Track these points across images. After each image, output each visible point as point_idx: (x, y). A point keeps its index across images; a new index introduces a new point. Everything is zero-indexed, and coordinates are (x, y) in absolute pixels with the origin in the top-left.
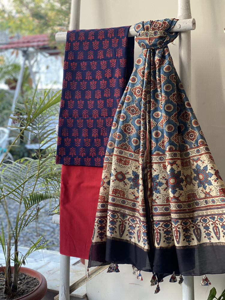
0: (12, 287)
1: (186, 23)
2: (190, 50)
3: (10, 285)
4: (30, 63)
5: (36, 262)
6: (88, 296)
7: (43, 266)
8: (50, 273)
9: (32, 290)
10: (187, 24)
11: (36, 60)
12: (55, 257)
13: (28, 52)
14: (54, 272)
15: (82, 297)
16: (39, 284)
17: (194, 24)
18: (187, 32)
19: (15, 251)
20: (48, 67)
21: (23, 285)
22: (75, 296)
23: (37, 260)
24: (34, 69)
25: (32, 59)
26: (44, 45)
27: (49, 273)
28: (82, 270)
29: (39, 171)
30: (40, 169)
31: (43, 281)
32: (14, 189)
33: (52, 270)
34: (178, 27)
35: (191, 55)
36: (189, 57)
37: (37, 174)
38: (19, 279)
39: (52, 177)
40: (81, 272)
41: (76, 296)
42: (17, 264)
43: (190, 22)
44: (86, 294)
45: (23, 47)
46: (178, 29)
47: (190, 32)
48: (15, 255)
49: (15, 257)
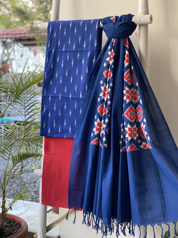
1: (145, 18)
2: (148, 40)
4: (8, 51)
5: (16, 210)
6: (61, 237)
7: (22, 213)
8: (29, 219)
10: (146, 19)
11: (13, 49)
12: (31, 206)
13: (6, 43)
14: (32, 218)
16: (21, 227)
17: (151, 19)
18: (146, 25)
19: (3, 200)
21: (8, 228)
23: (18, 209)
25: (10, 48)
26: (20, 37)
27: (28, 219)
28: (54, 216)
29: (24, 135)
30: (26, 133)
31: (25, 225)
32: (3, 150)
33: (30, 217)
34: (139, 21)
35: (148, 44)
36: (147, 45)
37: (23, 137)
39: (33, 141)
40: (54, 219)
42: (4, 210)
43: (148, 17)
45: (3, 38)
46: (138, 22)
47: (148, 25)
48: (3, 203)
49: (3, 204)
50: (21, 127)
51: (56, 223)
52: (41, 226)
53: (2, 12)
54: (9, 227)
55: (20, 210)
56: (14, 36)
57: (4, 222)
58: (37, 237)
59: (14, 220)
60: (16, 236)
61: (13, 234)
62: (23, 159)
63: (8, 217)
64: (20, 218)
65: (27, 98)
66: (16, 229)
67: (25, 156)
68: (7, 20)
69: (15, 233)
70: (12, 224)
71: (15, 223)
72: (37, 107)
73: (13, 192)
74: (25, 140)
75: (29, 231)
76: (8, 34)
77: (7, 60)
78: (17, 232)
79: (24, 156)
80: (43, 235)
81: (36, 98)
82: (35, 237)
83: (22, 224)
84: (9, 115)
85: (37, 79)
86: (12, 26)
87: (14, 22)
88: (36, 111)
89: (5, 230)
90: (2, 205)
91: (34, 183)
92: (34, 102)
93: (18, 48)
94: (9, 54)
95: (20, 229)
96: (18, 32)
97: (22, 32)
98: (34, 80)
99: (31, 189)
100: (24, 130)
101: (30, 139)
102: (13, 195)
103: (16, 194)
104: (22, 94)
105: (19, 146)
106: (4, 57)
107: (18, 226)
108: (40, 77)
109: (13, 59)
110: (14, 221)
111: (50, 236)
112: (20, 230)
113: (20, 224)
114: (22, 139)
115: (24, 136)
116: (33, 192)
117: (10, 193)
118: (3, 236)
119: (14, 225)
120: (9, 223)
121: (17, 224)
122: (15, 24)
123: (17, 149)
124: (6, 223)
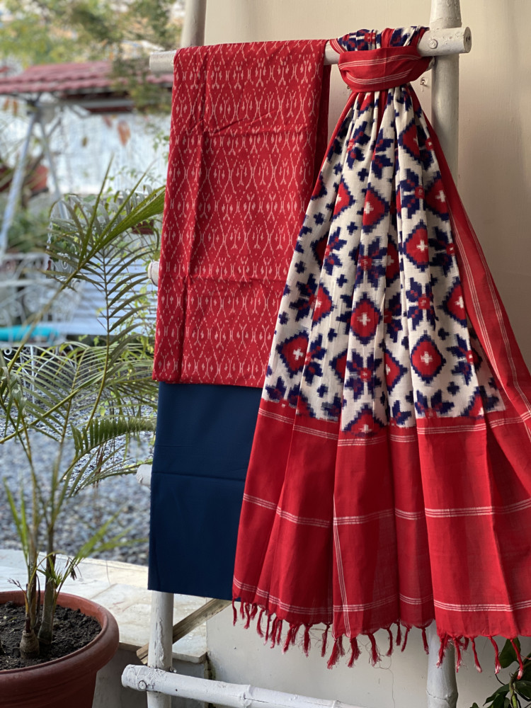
0: (40, 636)
1: (451, 38)
2: (458, 98)
3: (36, 632)
4: (43, 130)
5: (83, 584)
6: (211, 658)
7: (100, 593)
8: (119, 609)
9: (85, 644)
10: (453, 39)
11: (59, 123)
13: (39, 105)
14: (128, 607)
15: (197, 661)
16: (100, 630)
17: (468, 39)
18: (451, 57)
20: (84, 142)
21: (63, 631)
22: (180, 658)
23: (86, 581)
24: (54, 145)
25: (50, 121)
26: (81, 88)
27: (116, 608)
29: (106, 370)
30: (110, 367)
31: (110, 624)
33: (122, 602)
34: (433, 46)
35: (458, 110)
36: (455, 113)
37: (103, 376)
39: (130, 389)
40: (190, 607)
41: (183, 659)
42: (53, 581)
43: (459, 34)
44: (207, 653)
45: (29, 92)
46: (432, 50)
47: (458, 57)
48: (48, 561)
49: (48, 565)
50: (95, 351)
51: (200, 616)
52: (159, 624)
53: (23, 12)
54: (66, 630)
55: (93, 584)
56: (61, 86)
57: (53, 615)
58: (147, 655)
59: (79, 611)
60: (87, 652)
61: (76, 649)
62: (104, 438)
63: (62, 601)
64: (96, 604)
65: (111, 267)
66: (86, 635)
67: (109, 430)
68: (38, 37)
69: (83, 646)
70: (73, 620)
71: (82, 619)
72: (138, 294)
73: (67, 537)
74: (108, 386)
75: (120, 641)
76: (43, 80)
77: (41, 157)
78: (88, 643)
79: (107, 431)
80: (164, 650)
81: (137, 267)
82: (141, 655)
83: (103, 621)
84: (50, 318)
85: (141, 212)
86: (53, 54)
87: (57, 44)
88: (136, 305)
89: (55, 636)
90: (45, 567)
91: (127, 513)
92: (130, 278)
93: (73, 119)
94: (46, 138)
95: (98, 636)
96: (75, 74)
97: (86, 74)
98: (133, 216)
99: (120, 529)
100: (105, 358)
101: (122, 383)
102: (69, 545)
103: (78, 544)
104: (97, 254)
105: (80, 407)
106: (34, 148)
107: (91, 628)
108: (148, 206)
109: (57, 153)
110: (78, 614)
111: (182, 655)
112: (96, 638)
113: (94, 621)
114: (98, 383)
115: (106, 374)
116: (127, 536)
117: (61, 539)
118: (51, 653)
119: (80, 623)
120: (66, 618)
121: (86, 622)
122: (61, 49)
123: (75, 416)
124: (57, 620)
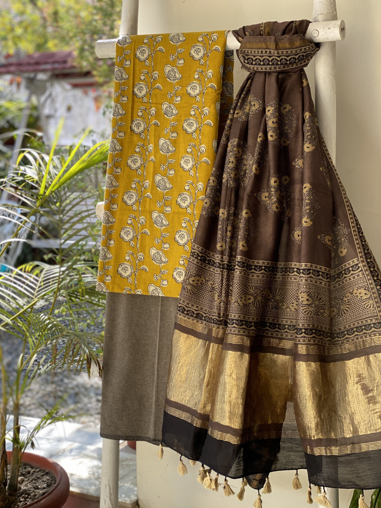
0: (9, 487)
1: (329, 29)
3: (5, 485)
6: (140, 503)
11: (50, 95)
13: (36, 81)
15: (130, 506)
17: (343, 29)
20: (69, 109)
21: (27, 483)
24: (46, 111)
29: (59, 284)
30: (61, 282)
31: (63, 477)
34: (315, 35)
38: (20, 474)
40: (127, 463)
41: (120, 505)
42: (17, 446)
43: (336, 26)
44: (137, 500)
45: (28, 72)
46: (314, 38)
52: (107, 486)
76: (38, 63)
80: (112, 505)
96: (60, 59)
109: (49, 117)
